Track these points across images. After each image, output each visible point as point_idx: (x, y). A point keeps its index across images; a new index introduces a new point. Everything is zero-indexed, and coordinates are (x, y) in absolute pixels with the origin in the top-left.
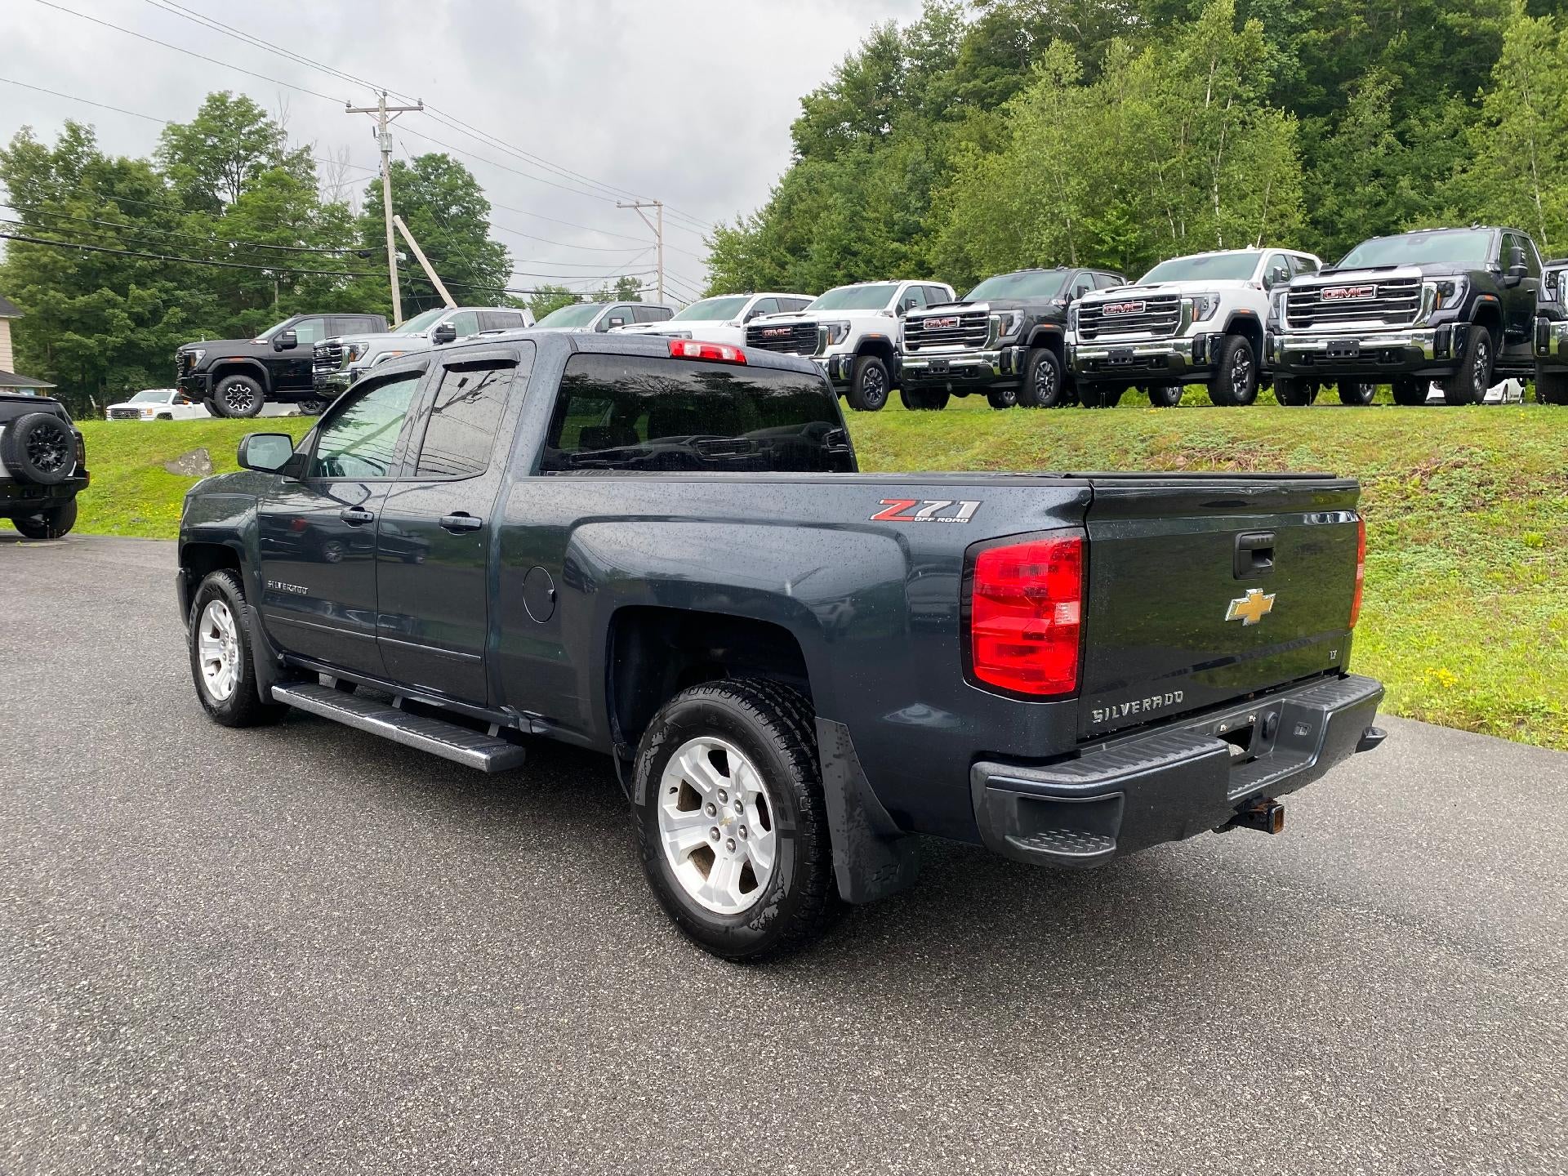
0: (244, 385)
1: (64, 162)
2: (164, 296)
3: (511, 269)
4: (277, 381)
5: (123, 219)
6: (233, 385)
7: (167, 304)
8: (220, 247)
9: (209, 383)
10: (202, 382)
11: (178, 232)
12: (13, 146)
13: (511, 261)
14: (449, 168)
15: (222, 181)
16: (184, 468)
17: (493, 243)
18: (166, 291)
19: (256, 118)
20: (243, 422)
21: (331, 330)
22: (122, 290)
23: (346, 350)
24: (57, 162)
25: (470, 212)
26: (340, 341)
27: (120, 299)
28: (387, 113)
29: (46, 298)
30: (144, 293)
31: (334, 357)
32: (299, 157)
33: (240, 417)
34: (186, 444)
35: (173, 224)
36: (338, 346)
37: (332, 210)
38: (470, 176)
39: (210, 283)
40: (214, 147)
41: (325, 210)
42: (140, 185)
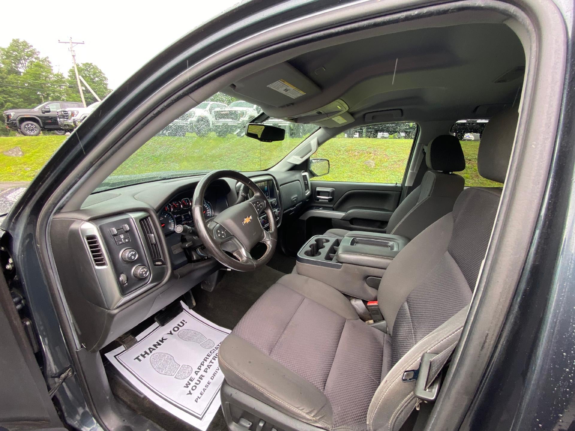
0: (32, 125)
2: (4, 99)
4: (45, 124)
6: (27, 125)
7: (6, 102)
8: (22, 85)
9: (18, 124)
10: (15, 124)
11: (6, 80)
14: (93, 67)
15: (20, 66)
16: (12, 154)
18: (5, 98)
19: (29, 47)
20: (34, 137)
21: (62, 107)
23: (70, 113)
26: (66, 110)
28: (73, 44)
31: (65, 115)
32: (45, 59)
33: (32, 135)
34: (11, 146)
35: (4, 78)
36: (66, 111)
37: (57, 75)
39: (20, 96)
40: (16, 55)
41: (55, 75)
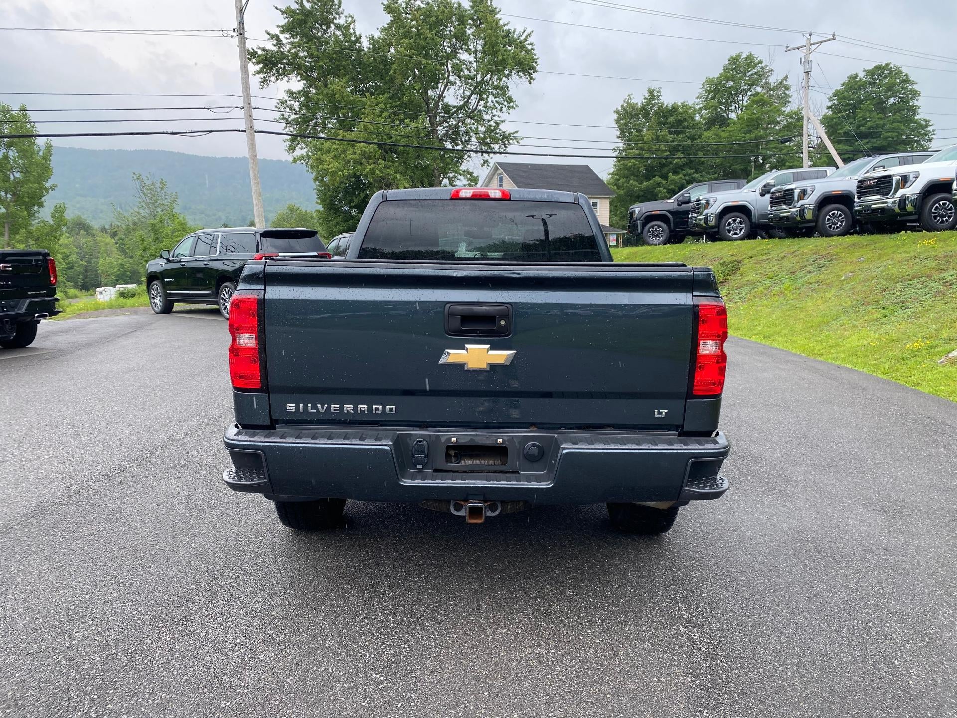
0: (659, 226)
1: (644, 111)
3: (933, 136)
4: (677, 224)
5: (670, 138)
6: (653, 227)
9: (640, 227)
10: (637, 226)
11: (699, 141)
12: (622, 106)
13: (934, 131)
14: (891, 72)
15: (733, 106)
17: (920, 119)
19: (756, 65)
20: (656, 248)
22: (665, 177)
23: (705, 204)
24: (641, 111)
25: (904, 101)
26: (701, 197)
27: (664, 182)
28: (811, 47)
29: (628, 185)
30: (676, 178)
31: (698, 208)
32: (781, 84)
33: (655, 245)
35: (697, 137)
36: (700, 200)
38: (906, 75)
40: (730, 87)
42: (681, 117)
